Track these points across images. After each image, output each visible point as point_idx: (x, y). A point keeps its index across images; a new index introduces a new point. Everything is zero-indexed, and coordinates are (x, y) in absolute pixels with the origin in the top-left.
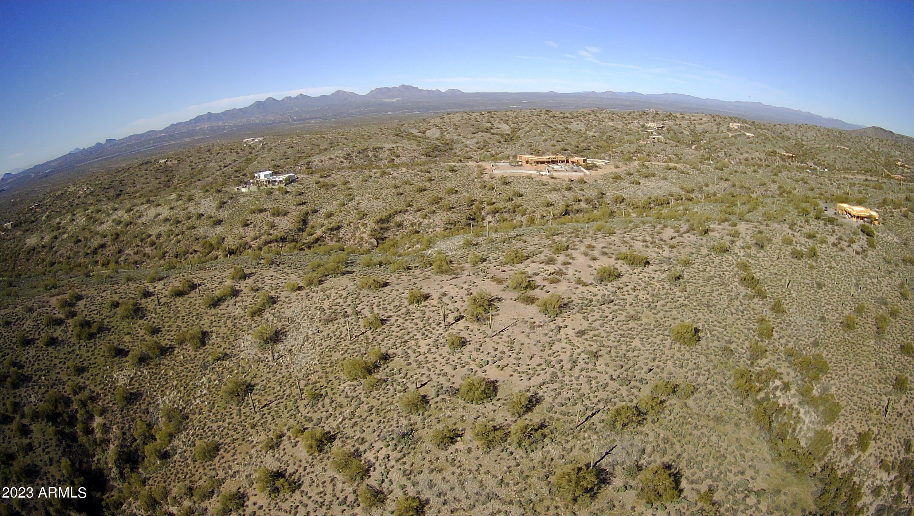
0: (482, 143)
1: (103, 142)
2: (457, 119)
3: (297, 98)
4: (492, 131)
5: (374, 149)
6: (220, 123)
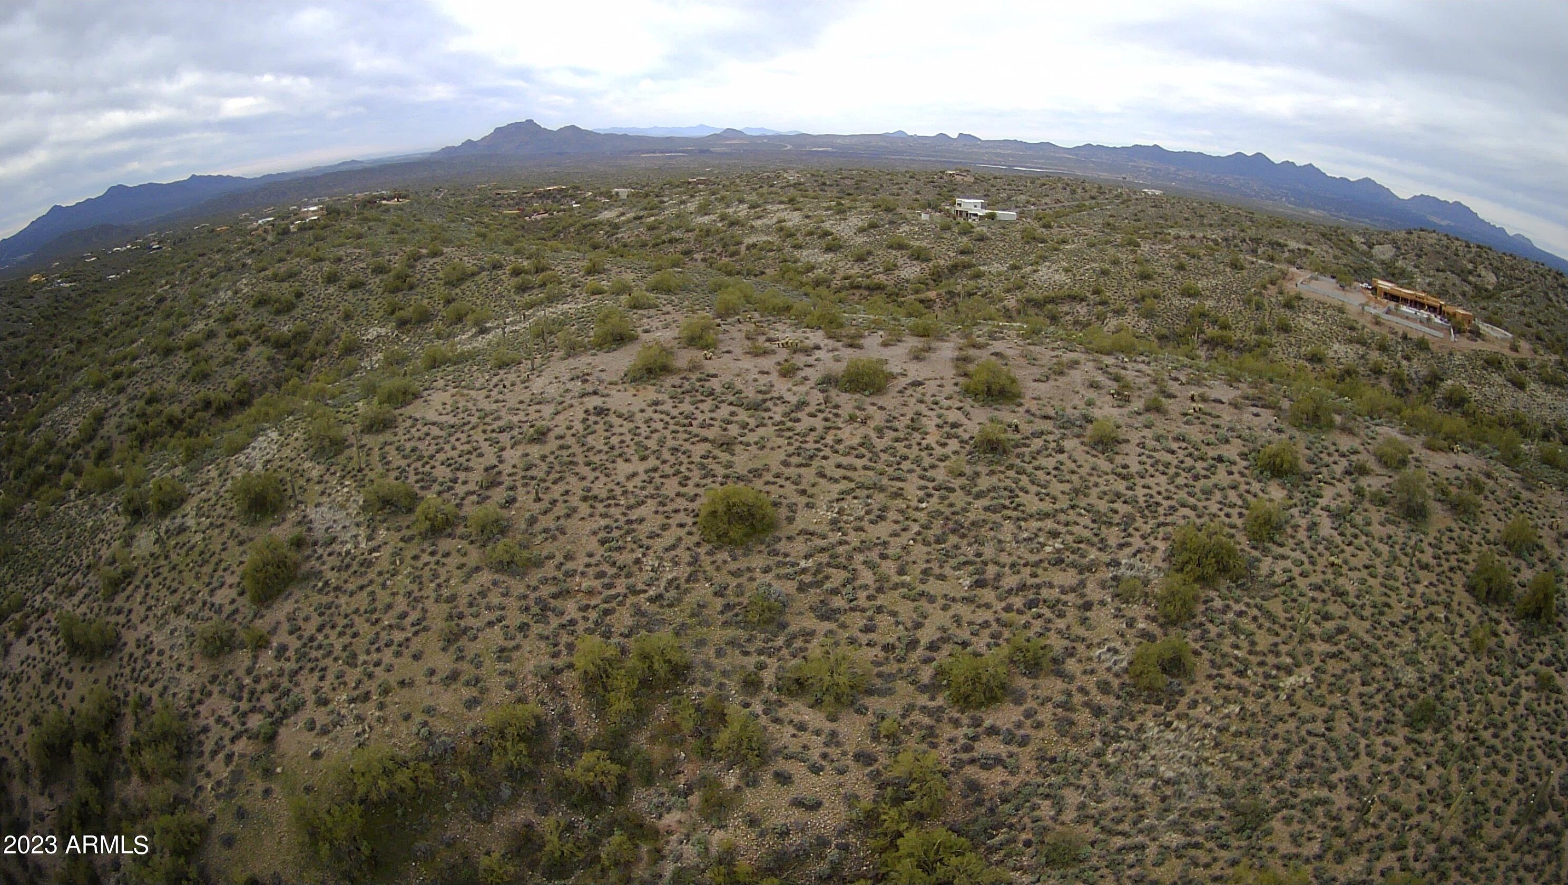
1: (954, 135)
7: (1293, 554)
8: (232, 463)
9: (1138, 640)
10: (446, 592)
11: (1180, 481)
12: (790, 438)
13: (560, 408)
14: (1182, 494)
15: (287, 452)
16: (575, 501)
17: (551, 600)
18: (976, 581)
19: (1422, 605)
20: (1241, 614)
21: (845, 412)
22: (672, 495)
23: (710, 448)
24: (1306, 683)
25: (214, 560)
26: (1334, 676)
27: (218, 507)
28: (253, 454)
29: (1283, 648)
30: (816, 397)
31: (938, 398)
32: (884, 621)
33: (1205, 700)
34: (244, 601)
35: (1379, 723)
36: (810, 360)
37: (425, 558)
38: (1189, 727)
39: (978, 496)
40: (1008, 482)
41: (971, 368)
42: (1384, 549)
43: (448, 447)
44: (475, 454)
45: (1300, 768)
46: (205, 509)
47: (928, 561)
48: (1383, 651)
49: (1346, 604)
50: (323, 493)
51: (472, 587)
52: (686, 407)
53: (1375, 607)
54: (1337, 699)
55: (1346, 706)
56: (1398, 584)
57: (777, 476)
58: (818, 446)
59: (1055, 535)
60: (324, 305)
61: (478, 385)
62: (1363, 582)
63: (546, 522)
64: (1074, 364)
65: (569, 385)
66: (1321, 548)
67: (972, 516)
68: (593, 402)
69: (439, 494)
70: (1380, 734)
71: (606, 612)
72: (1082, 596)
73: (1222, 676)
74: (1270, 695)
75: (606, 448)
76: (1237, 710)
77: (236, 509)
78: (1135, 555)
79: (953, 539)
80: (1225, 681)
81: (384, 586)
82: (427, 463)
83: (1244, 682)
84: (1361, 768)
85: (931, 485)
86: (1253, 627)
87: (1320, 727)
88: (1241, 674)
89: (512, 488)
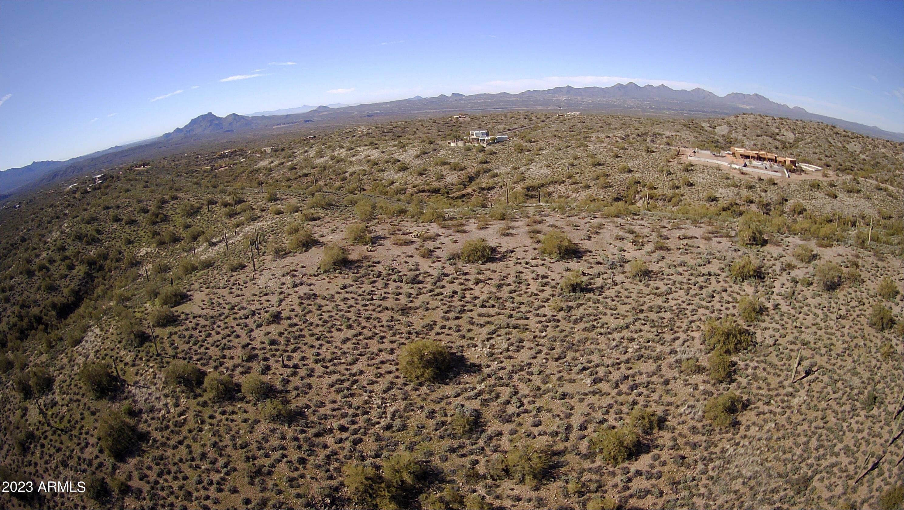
0: (759, 146)
1: (449, 95)
2: (750, 120)
3: (658, 88)
4: (778, 137)
5: (655, 134)
6: (579, 98)
7: (771, 325)
8: (75, 352)
9: (704, 396)
10: (239, 442)
11: (692, 292)
12: (442, 300)
13: (282, 296)
14: (696, 300)
15: (108, 344)
16: (310, 363)
17: (314, 439)
18: (594, 380)
19: (850, 340)
20: (755, 368)
21: (472, 278)
22: (376, 351)
23: (392, 314)
24: (805, 401)
25: (78, 426)
26: (818, 392)
27: (72, 386)
28: (87, 346)
29: (786, 383)
30: (450, 269)
31: (527, 260)
32: (544, 416)
33: (754, 424)
34: (104, 457)
35: (849, 412)
36: (437, 244)
37: (219, 417)
38: (750, 443)
39: (576, 322)
40: (591, 310)
41: (541, 237)
42: (819, 312)
43: (213, 333)
44: (233, 335)
45: (817, 449)
46: (65, 388)
47: (559, 372)
48: (838, 372)
49: (811, 349)
50: (137, 374)
51: (257, 435)
52: (367, 287)
53: (825, 347)
54: (823, 405)
55: (829, 407)
56: (834, 331)
57: (443, 327)
58: (461, 303)
59: (632, 340)
60: (113, 236)
61: (221, 285)
62: (815, 333)
63: (295, 381)
64: (601, 226)
65: (283, 280)
66: (785, 318)
67: (577, 338)
68: (303, 290)
69: (216, 368)
70: (851, 418)
71: (356, 442)
72: (661, 376)
73: (758, 408)
74: (788, 411)
75: (320, 323)
76: (773, 425)
77: (85, 388)
78: (683, 344)
79: (570, 355)
80: (761, 410)
81: (195, 440)
82: (202, 346)
83: (771, 408)
84: (849, 440)
85: (544, 319)
86: (764, 374)
87: (821, 423)
88: (768, 403)
89: (266, 359)
